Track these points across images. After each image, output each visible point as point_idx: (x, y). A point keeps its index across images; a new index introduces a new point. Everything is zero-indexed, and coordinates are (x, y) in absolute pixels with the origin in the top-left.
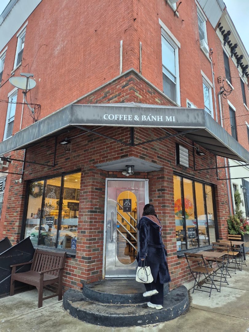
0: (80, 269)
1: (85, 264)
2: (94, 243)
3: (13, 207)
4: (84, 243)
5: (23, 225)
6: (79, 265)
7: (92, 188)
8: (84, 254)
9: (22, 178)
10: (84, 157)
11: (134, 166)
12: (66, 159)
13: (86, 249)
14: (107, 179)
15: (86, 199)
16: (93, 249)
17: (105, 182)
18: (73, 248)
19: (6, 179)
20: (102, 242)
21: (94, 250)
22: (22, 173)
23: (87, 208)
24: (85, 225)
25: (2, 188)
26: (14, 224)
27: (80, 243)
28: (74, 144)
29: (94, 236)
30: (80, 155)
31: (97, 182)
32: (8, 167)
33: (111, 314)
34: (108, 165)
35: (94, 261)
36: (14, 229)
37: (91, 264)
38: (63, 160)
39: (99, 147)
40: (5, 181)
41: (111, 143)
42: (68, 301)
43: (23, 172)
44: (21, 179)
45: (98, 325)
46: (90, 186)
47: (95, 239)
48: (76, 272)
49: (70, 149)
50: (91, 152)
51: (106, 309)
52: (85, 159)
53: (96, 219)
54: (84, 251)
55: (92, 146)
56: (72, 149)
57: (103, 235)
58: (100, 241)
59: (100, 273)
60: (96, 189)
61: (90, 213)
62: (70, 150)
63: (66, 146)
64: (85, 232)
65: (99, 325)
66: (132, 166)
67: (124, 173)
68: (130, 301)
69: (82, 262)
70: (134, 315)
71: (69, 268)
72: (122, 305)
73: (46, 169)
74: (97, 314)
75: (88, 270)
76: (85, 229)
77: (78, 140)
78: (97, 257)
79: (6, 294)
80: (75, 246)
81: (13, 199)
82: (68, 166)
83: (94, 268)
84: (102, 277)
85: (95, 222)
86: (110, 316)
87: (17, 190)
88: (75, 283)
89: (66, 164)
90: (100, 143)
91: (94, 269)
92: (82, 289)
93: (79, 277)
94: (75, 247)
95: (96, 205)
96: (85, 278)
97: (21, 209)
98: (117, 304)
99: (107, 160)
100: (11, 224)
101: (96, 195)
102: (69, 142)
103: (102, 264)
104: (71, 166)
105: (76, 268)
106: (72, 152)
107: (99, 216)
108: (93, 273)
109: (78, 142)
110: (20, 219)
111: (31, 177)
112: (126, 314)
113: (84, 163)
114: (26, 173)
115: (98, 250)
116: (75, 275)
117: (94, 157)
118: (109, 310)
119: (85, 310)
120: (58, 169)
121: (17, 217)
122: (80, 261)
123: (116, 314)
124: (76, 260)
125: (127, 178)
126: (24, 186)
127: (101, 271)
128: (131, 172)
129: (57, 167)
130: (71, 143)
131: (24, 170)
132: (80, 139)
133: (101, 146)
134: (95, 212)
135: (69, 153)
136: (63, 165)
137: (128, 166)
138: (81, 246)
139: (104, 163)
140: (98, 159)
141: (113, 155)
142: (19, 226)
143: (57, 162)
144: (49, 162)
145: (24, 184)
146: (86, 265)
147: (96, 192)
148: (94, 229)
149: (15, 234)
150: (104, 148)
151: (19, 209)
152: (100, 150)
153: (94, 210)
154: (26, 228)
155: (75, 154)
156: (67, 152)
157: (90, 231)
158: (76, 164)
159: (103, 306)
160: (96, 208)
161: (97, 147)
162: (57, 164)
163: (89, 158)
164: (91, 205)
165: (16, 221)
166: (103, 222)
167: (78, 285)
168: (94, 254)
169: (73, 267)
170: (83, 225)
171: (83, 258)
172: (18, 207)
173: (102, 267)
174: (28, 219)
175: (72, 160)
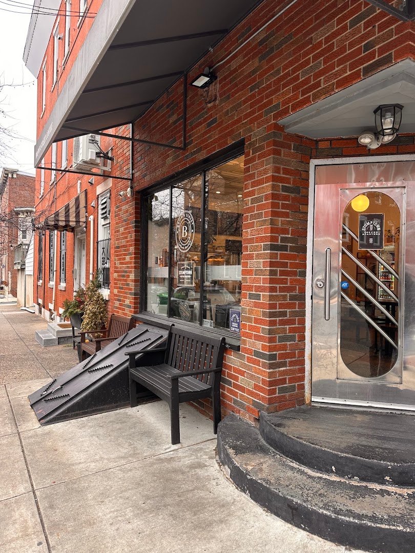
0: (252, 377)
1: (261, 368)
2: (283, 323)
3: (124, 246)
4: (256, 321)
5: (142, 278)
6: (250, 368)
7: (274, 187)
8: (259, 346)
9: (132, 188)
10: (251, 106)
11: (401, 107)
12: (209, 125)
13: (261, 334)
14: (314, 162)
15: (260, 216)
16: (279, 337)
17: (308, 172)
18: (233, 329)
19: (110, 195)
20: (303, 322)
21: (282, 339)
22: (131, 177)
23: (262, 239)
24: (258, 281)
25: (106, 212)
26: (128, 276)
27: (249, 320)
28: (225, 78)
29: (281, 306)
30: (239, 105)
31: (286, 171)
32: (110, 170)
33: (337, 512)
34: (319, 113)
35: (284, 365)
36: (128, 285)
37: (277, 370)
38: (202, 128)
39: (291, 63)
40: (110, 198)
41: (327, 40)
42: (227, 447)
43: (133, 174)
44: (129, 189)
45: (301, 528)
46: (267, 180)
47: (284, 314)
48: (242, 381)
49: (216, 96)
50: (269, 86)
51: (322, 491)
52: (253, 112)
53: (285, 265)
54: (258, 338)
55: (272, 67)
56: (221, 96)
57: (303, 305)
58: (297, 318)
59: (298, 389)
60: (285, 189)
61: (269, 251)
62: (216, 99)
63: (208, 92)
64: (258, 297)
65: (304, 529)
66: (395, 109)
67: (365, 138)
68: (387, 478)
69: (254, 362)
70: (408, 530)
71: (227, 371)
72: (364, 484)
73: (169, 160)
74: (297, 503)
75: (271, 384)
76: (258, 289)
77: (234, 65)
78: (292, 355)
79: (113, 405)
80: (239, 325)
81: (122, 230)
82: (215, 142)
83: (285, 379)
84: (304, 400)
85: (282, 273)
86: (333, 515)
87: (127, 211)
88: (242, 405)
89: (210, 137)
90: (294, 52)
91: (283, 381)
92: (257, 420)
93: (251, 393)
94: (238, 328)
95: (285, 231)
96: (263, 399)
97: (135, 249)
98: (350, 478)
99: (316, 97)
100: (123, 276)
101: (284, 206)
102: (213, 76)
103: (303, 370)
104: (219, 138)
105: (242, 373)
106: (221, 101)
107: (294, 258)
108: (281, 390)
109: (236, 70)
110: (135, 267)
111: (147, 181)
112: (382, 521)
113: (251, 122)
114: (136, 175)
115: (292, 338)
116: (242, 389)
117: (276, 100)
118: (331, 496)
119: (267, 483)
120: (193, 154)
121: (130, 263)
122: (249, 360)
123: (350, 513)
124: (242, 357)
125: (372, 155)
126: (136, 204)
127: (302, 387)
128: (392, 129)
129: (192, 148)
130: (218, 79)
131: (133, 170)
132: (240, 60)
133: (297, 60)
134: (284, 248)
135: (214, 106)
136: (203, 142)
137: (381, 110)
138: (251, 328)
139: (307, 110)
140: (290, 100)
141: (336, 75)
142: (135, 281)
143: (190, 137)
144: (175, 141)
145: (136, 199)
146: (265, 371)
147: (286, 198)
148: (282, 290)
149: (131, 294)
150: (308, 62)
151: (132, 249)
152: (294, 71)
153: (279, 243)
154: (149, 285)
155: (227, 106)
156: (209, 105)
157: (271, 294)
158: (232, 131)
159: (310, 477)
160: (283, 240)
161: (285, 68)
162: (192, 141)
163: (265, 105)
164: (273, 230)
165: (130, 272)
166: (304, 274)
167: (248, 410)
168: (284, 347)
169: (236, 370)
170: (255, 280)
171: (257, 354)
172: (131, 245)
173: (303, 378)
174: (151, 268)
175: (222, 122)
